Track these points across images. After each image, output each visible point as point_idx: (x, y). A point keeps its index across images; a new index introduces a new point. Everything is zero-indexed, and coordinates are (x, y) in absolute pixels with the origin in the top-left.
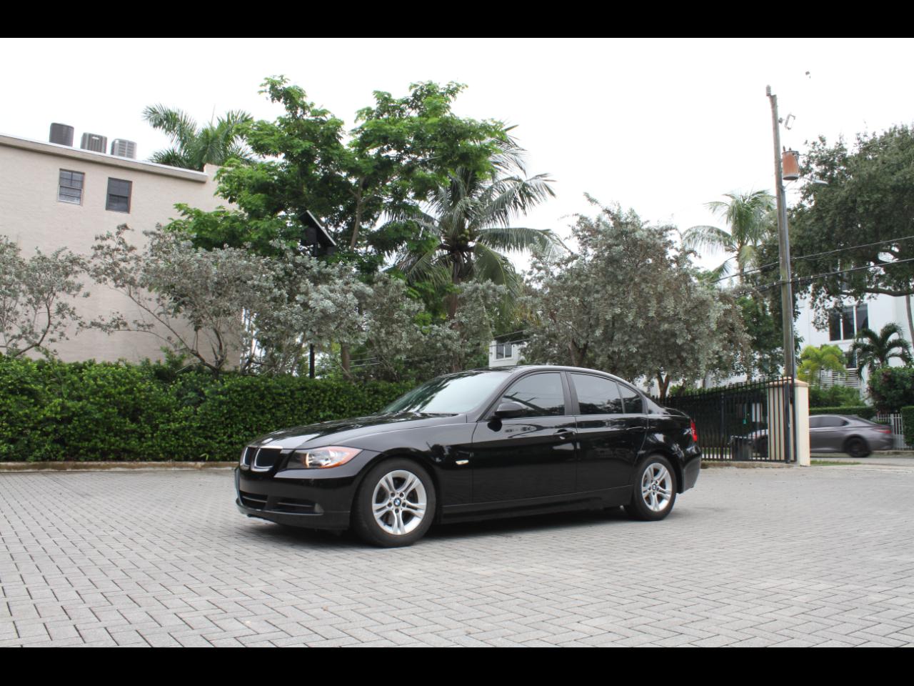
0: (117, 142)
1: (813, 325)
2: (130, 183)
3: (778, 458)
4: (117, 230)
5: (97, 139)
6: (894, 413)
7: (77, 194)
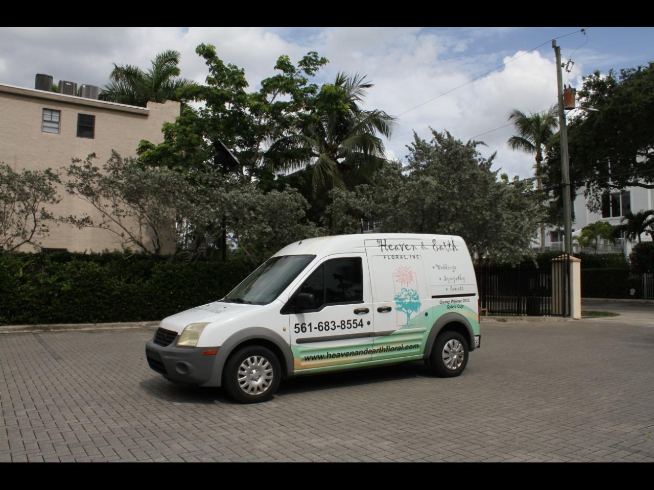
0: (84, 86)
1: (587, 208)
2: (93, 117)
3: (557, 313)
4: (88, 157)
5: (70, 84)
6: (647, 273)
7: (56, 126)
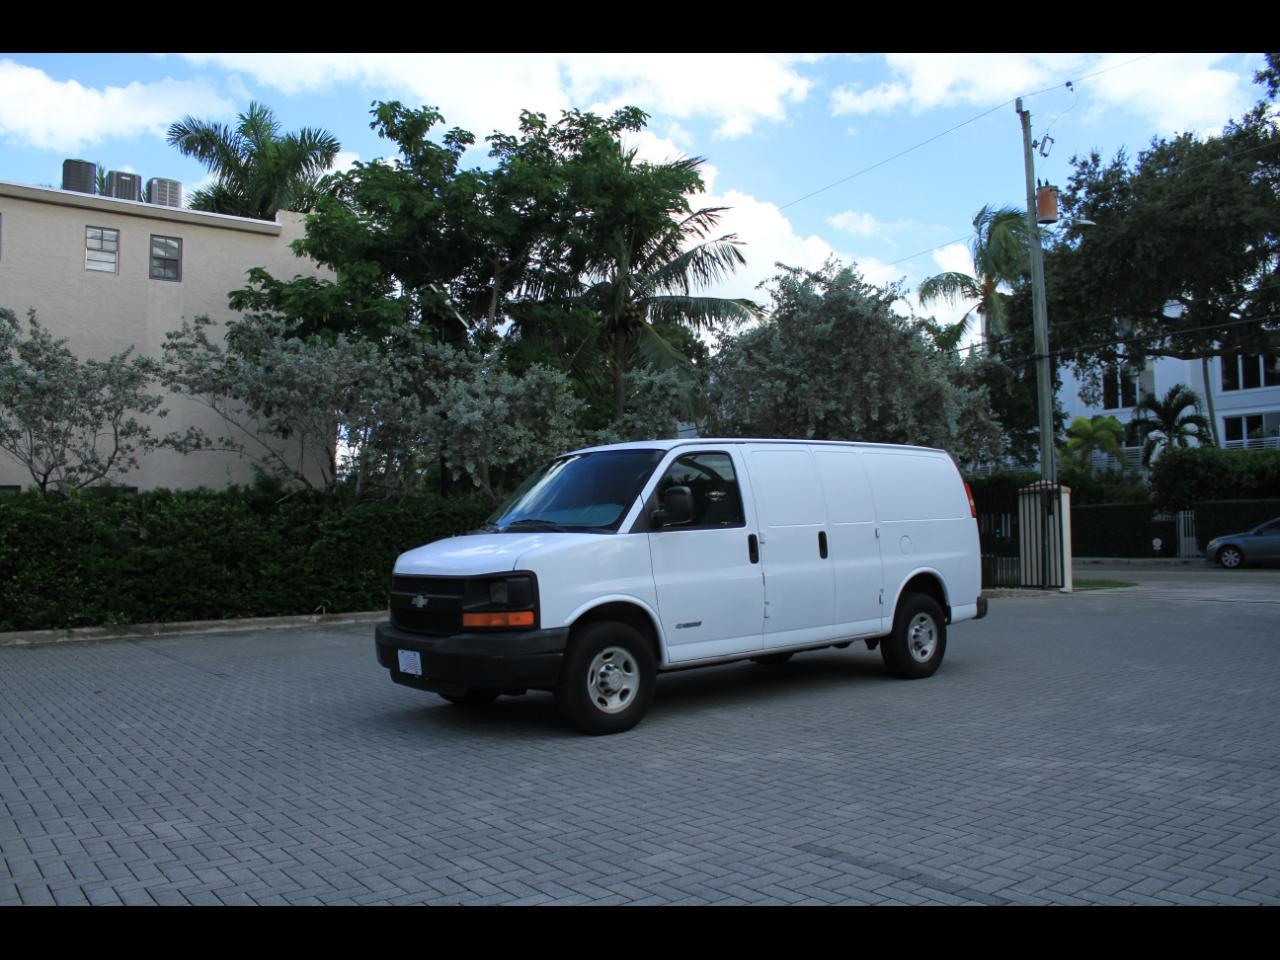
0: (155, 182)
1: (1080, 398)
2: (179, 240)
3: (1029, 583)
4: (195, 325)
5: (128, 179)
6: (1184, 509)
7: (112, 258)
